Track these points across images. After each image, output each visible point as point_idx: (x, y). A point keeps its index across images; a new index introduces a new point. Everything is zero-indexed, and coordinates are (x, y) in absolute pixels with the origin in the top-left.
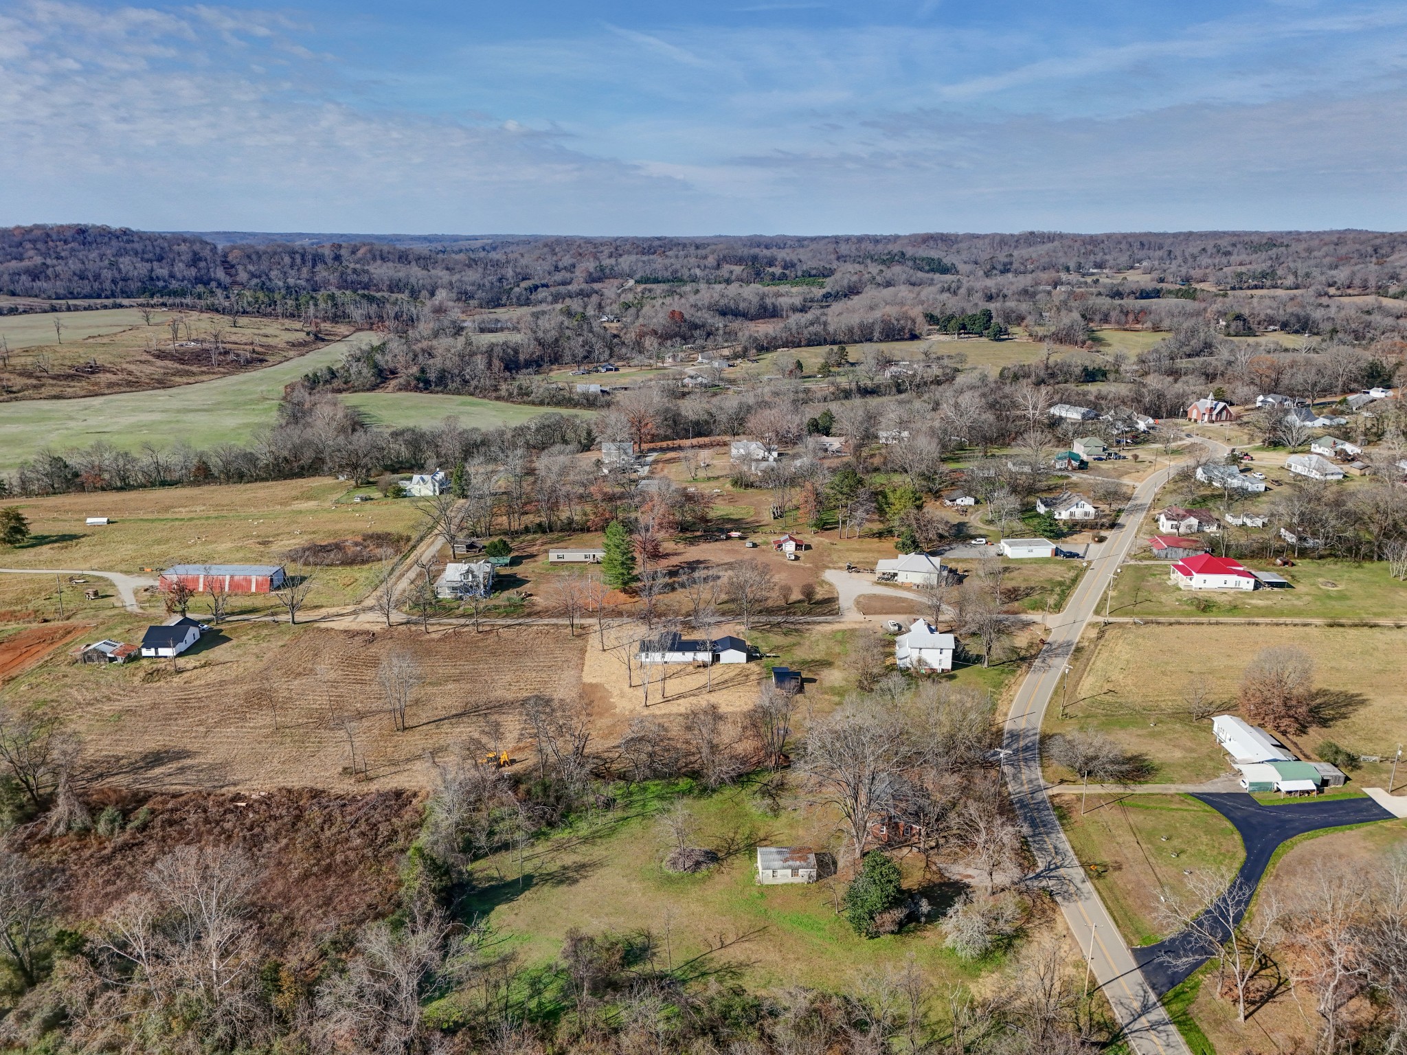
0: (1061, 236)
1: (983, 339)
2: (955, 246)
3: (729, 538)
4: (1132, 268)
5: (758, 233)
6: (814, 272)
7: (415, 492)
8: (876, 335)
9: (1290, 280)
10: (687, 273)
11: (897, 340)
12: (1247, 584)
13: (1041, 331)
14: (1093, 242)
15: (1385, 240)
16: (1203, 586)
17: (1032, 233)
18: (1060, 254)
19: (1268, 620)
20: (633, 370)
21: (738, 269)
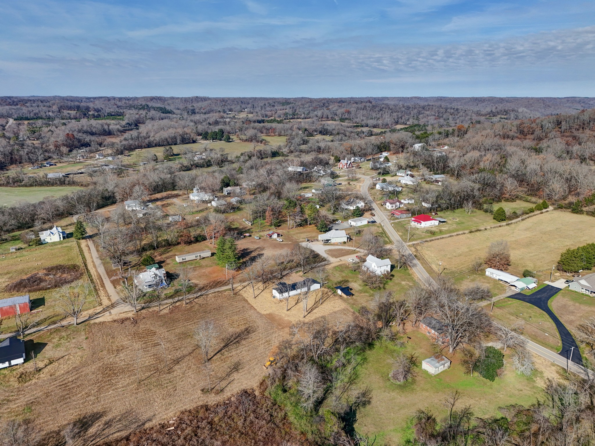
0: (209, 99)
1: (222, 141)
2: (166, 102)
3: (245, 237)
4: (242, 111)
5: (68, 95)
6: (113, 114)
7: (48, 240)
8: (178, 141)
9: (303, 116)
10: (45, 115)
11: (187, 143)
12: (436, 223)
13: (244, 137)
14: (224, 101)
15: (325, 101)
16: (425, 226)
17: (197, 97)
18: (213, 106)
19: (455, 234)
20: (64, 164)
21: (73, 113)
